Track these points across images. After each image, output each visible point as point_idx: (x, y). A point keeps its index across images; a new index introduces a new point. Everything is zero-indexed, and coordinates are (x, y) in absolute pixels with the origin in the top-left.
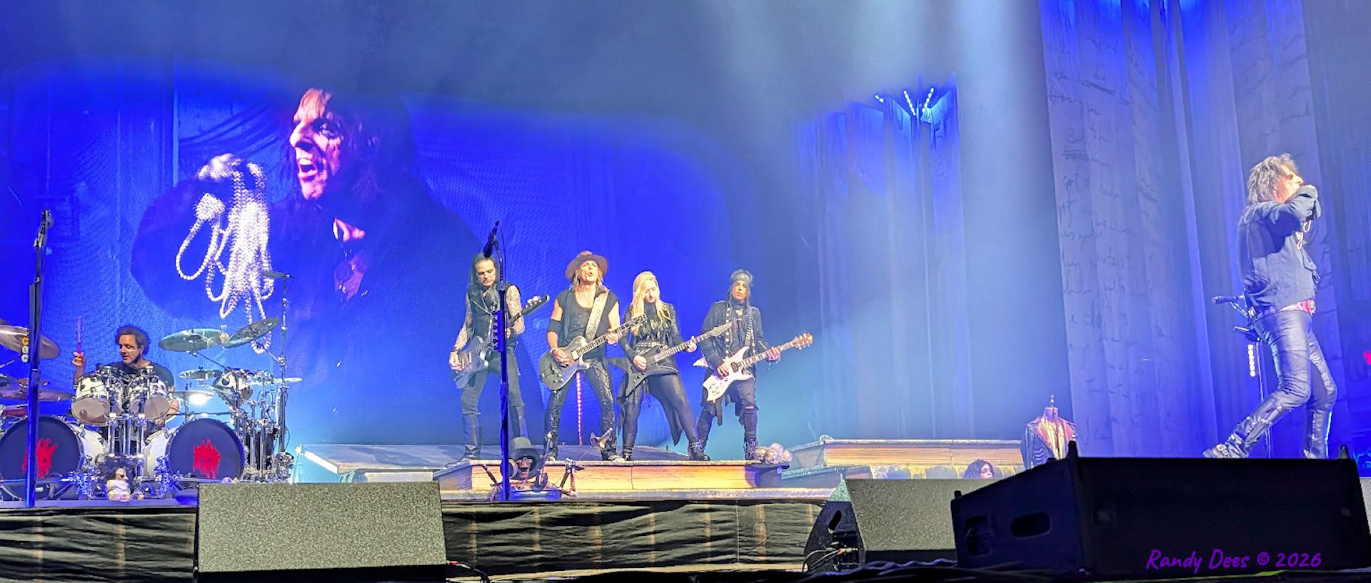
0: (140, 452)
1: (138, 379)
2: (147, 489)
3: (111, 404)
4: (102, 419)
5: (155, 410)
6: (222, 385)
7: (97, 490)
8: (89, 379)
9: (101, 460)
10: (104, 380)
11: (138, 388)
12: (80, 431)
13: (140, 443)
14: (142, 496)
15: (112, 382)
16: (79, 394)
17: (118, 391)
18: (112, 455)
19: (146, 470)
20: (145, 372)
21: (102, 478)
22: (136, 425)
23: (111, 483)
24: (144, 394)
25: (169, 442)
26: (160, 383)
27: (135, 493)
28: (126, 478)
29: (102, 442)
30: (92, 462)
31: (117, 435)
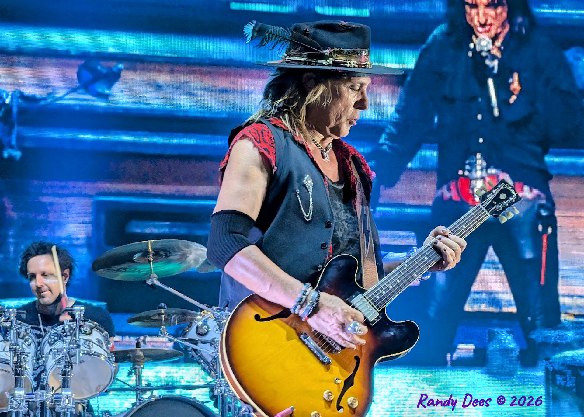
3: (17, 373)
5: (88, 382)
17: (28, 350)
26: (96, 335)
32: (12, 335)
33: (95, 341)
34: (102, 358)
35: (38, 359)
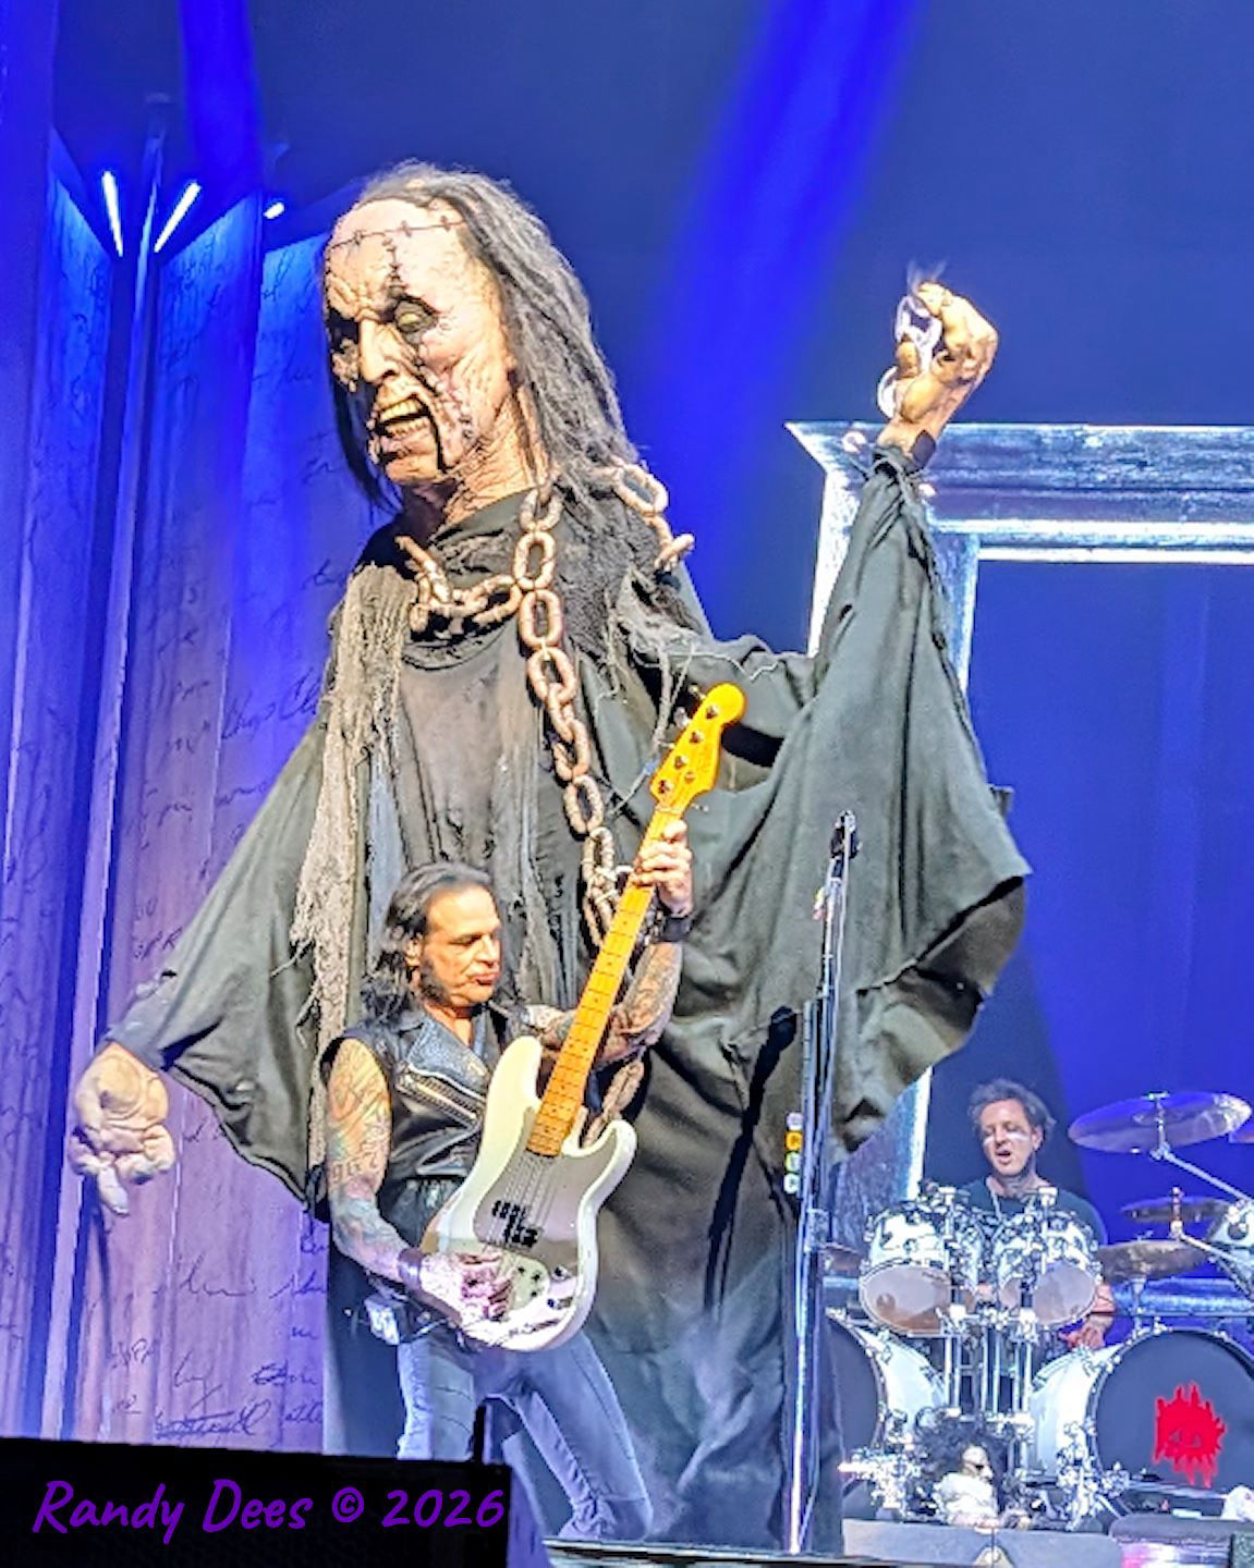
0: (1020, 1406)
1: (1018, 1220)
2: (1036, 1504)
3: (954, 1283)
4: (929, 1318)
5: (1060, 1300)
6: (1228, 1240)
7: (916, 1497)
8: (902, 1218)
9: (927, 1421)
10: (936, 1220)
11: (1017, 1243)
12: (880, 1347)
13: (1022, 1386)
14: (1025, 1521)
15: (957, 1226)
16: (877, 1255)
17: (970, 1249)
18: (954, 1412)
19: (1032, 1456)
20: (1038, 1204)
21: (931, 1468)
22: (1012, 1338)
23: (952, 1482)
24: (1034, 1259)
25: (1095, 1385)
26: (1073, 1232)
27: (1008, 1512)
28: (987, 1472)
29: (929, 1377)
30: (907, 1427)
31: (965, 1360)
32: (948, 1226)
33: (1070, 1239)
34: (1082, 1266)
35: (985, 1263)
